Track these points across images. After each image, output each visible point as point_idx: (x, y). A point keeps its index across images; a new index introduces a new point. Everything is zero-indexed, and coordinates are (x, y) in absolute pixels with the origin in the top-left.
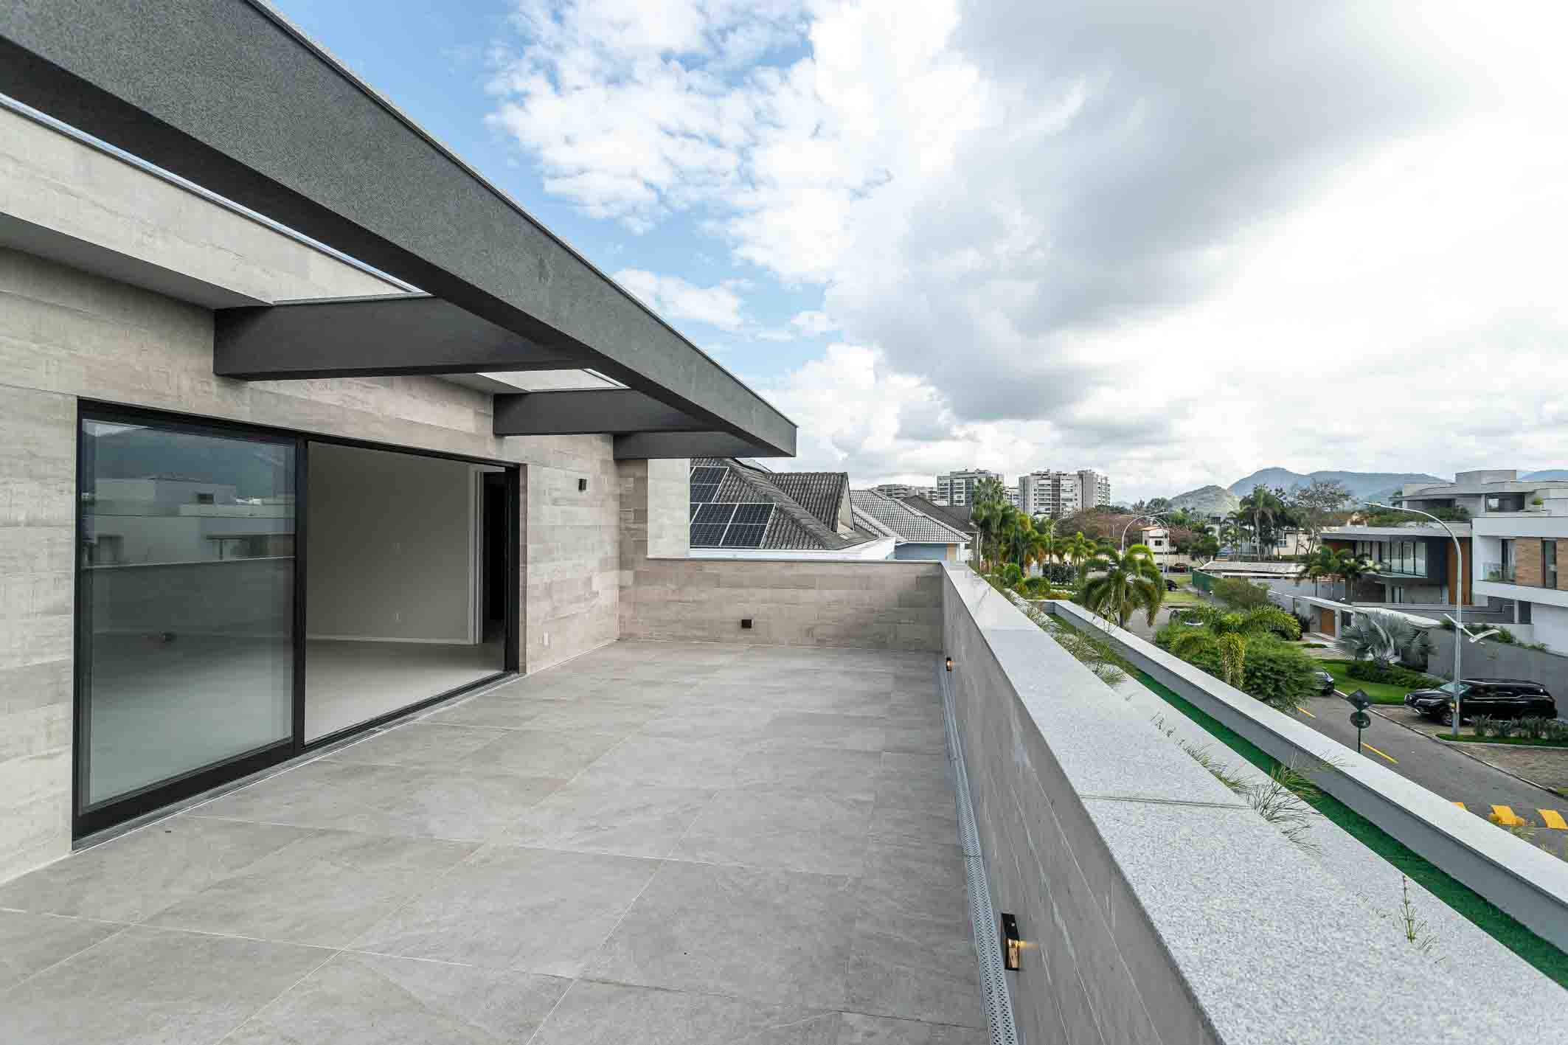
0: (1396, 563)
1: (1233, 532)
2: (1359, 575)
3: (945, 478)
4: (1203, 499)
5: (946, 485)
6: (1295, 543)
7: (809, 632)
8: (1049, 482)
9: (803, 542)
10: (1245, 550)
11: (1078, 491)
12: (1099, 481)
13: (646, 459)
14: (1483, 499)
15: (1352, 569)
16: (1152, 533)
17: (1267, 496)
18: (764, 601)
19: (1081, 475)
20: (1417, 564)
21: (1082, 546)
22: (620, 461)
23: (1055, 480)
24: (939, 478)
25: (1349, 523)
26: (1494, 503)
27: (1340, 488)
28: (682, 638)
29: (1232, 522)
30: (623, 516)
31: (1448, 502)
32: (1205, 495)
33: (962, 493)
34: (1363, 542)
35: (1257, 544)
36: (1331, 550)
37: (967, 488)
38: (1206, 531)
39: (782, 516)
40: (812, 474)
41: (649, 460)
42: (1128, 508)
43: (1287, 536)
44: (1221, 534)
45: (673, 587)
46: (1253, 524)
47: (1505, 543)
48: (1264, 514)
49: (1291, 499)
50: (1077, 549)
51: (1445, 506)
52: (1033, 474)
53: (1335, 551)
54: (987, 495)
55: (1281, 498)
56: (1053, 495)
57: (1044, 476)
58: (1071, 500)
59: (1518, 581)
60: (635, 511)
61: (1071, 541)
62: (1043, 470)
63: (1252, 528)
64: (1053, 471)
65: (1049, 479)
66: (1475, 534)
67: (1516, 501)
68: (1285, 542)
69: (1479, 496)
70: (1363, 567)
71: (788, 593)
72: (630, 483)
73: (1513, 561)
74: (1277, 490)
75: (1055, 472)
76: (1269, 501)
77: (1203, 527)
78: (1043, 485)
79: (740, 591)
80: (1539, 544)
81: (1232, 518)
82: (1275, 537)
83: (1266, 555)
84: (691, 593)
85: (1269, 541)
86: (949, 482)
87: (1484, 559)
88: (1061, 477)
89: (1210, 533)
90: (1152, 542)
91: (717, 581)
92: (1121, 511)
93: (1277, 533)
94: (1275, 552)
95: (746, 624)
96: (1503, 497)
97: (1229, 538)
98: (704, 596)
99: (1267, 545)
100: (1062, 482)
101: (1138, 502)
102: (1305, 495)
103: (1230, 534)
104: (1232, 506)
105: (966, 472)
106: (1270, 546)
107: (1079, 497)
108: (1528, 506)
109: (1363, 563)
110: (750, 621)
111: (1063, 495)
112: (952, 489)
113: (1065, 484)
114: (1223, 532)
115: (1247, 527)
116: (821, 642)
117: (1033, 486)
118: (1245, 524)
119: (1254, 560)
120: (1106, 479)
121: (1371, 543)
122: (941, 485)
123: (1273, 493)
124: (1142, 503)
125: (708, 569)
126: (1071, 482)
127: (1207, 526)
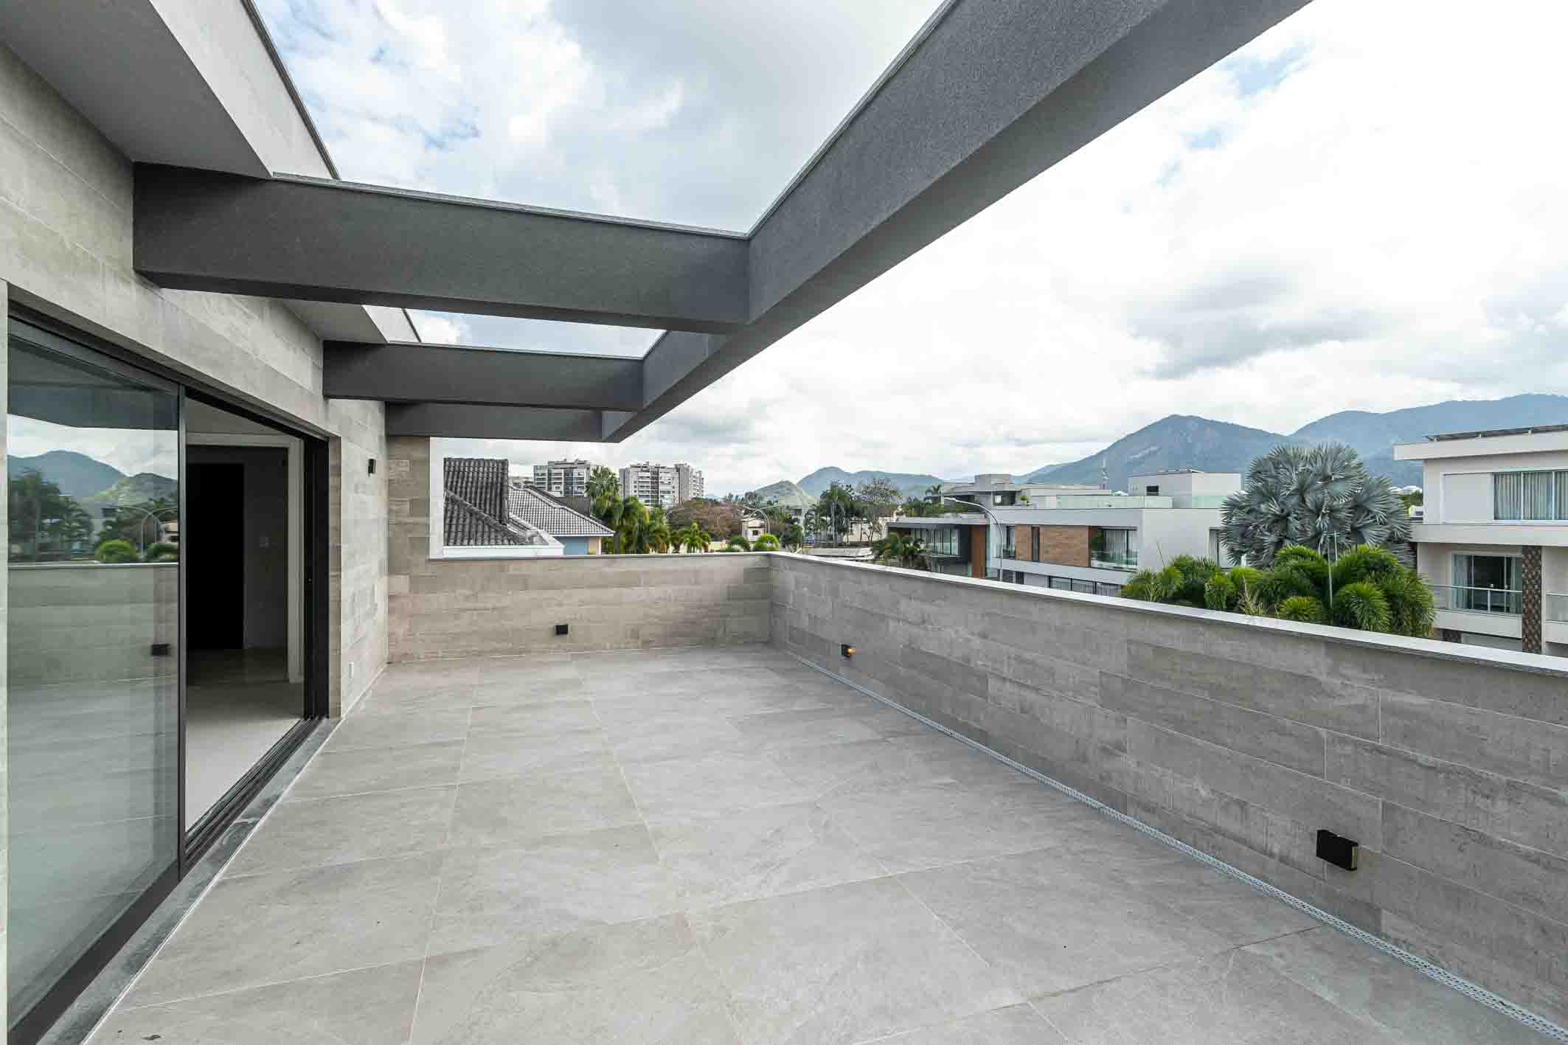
0: (938, 545)
1: (815, 522)
2: (916, 556)
3: (541, 467)
4: (778, 493)
5: (543, 474)
6: (859, 531)
7: (635, 634)
8: (649, 474)
9: (489, 537)
10: (822, 538)
11: (675, 483)
12: (694, 474)
13: (429, 437)
14: (992, 496)
15: (912, 552)
16: (751, 524)
17: (840, 490)
18: (582, 603)
19: (678, 469)
20: (952, 546)
21: (697, 537)
22: (392, 437)
23: (654, 473)
24: (536, 468)
25: (895, 515)
26: (998, 499)
27: (892, 485)
28: (480, 654)
29: (814, 513)
30: (394, 508)
31: (968, 498)
32: (779, 490)
33: (561, 483)
34: (916, 530)
35: (833, 533)
36: (898, 537)
37: (566, 479)
38: (792, 522)
39: (456, 507)
40: (466, 460)
41: (431, 438)
42: (719, 500)
43: (853, 525)
44: (806, 524)
45: (468, 592)
46: (830, 516)
47: (1009, 528)
48: (838, 507)
49: (857, 494)
50: (693, 540)
51: (967, 501)
52: (633, 466)
53: (901, 538)
54: (602, 486)
55: (850, 493)
56: (652, 487)
57: (644, 468)
58: (669, 492)
59: (1017, 557)
60: (412, 501)
61: (686, 532)
62: (643, 463)
63: (829, 519)
64: (652, 464)
65: (648, 471)
66: (992, 523)
67: (1010, 498)
68: (852, 530)
69: (989, 493)
70: (918, 549)
71: (611, 593)
72: (404, 466)
73: (1014, 540)
74: (847, 486)
75: (654, 465)
76: (842, 496)
77: (791, 518)
78: (642, 477)
79: (551, 593)
80: (1030, 529)
81: (814, 510)
82: (845, 526)
83: (839, 541)
84: (490, 600)
85: (843, 530)
86: (546, 472)
87: (995, 541)
88: (660, 470)
89: (796, 523)
90: (750, 532)
91: (524, 583)
92: (715, 503)
93: (847, 522)
94: (845, 539)
95: (562, 630)
96: (1003, 494)
97: (812, 527)
98: (506, 602)
99: (839, 533)
100: (660, 475)
101: (728, 495)
102: (868, 491)
103: (812, 523)
104: (809, 499)
105: (565, 463)
106: (842, 534)
107: (677, 490)
108: (1018, 501)
109: (918, 547)
110: (566, 627)
111: (661, 488)
112: (550, 479)
113: (664, 477)
114: (807, 522)
115: (824, 518)
116: (646, 644)
117: (633, 478)
118: (823, 515)
119: (830, 546)
120: (700, 472)
121: (921, 529)
122: (538, 475)
123: (844, 489)
124: (731, 496)
125: (512, 569)
126: (669, 475)
127: (793, 517)
